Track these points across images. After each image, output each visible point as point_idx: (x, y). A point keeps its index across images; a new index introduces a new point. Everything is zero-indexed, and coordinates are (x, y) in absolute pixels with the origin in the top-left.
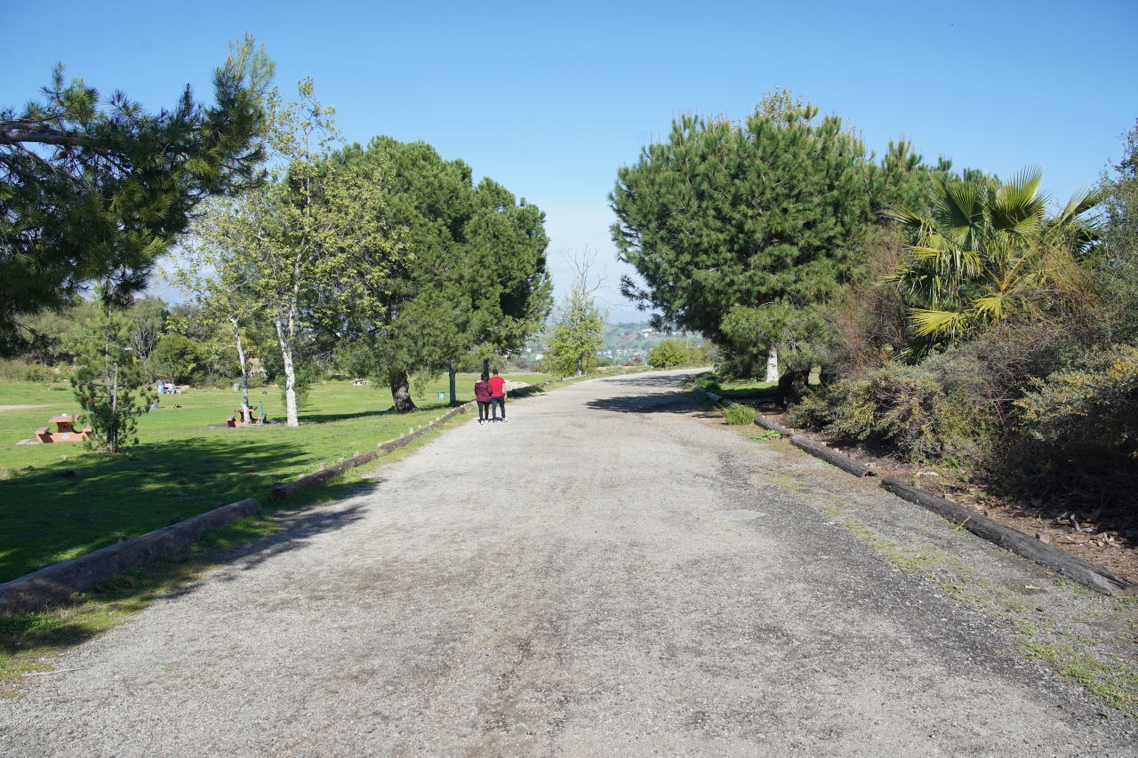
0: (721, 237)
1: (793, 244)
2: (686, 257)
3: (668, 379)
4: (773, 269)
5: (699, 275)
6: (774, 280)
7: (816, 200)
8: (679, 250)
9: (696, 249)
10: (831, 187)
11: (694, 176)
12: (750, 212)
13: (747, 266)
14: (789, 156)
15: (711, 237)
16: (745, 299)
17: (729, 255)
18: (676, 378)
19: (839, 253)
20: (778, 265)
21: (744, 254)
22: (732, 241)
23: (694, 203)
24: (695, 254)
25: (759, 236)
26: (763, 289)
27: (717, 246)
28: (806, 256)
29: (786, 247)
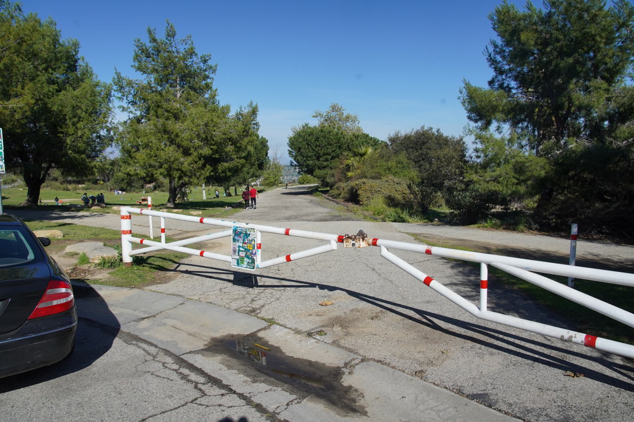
0: (313, 154)
1: (330, 155)
2: (305, 158)
3: (304, 187)
4: (325, 161)
5: (308, 162)
6: (325, 163)
7: (335, 145)
8: (304, 157)
9: (307, 157)
10: (338, 143)
11: (307, 140)
12: (320, 149)
13: (319, 160)
14: (328, 136)
15: (310, 154)
16: (319, 168)
17: (315, 158)
18: (307, 187)
19: (340, 157)
20: (326, 160)
21: (318, 158)
22: (315, 155)
23: (307, 147)
24: (307, 158)
25: (321, 154)
26: (323, 166)
27: (312, 156)
28: (333, 158)
29: (328, 156)
